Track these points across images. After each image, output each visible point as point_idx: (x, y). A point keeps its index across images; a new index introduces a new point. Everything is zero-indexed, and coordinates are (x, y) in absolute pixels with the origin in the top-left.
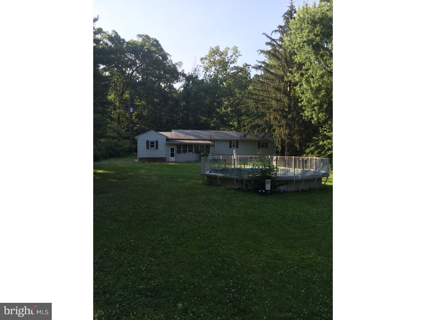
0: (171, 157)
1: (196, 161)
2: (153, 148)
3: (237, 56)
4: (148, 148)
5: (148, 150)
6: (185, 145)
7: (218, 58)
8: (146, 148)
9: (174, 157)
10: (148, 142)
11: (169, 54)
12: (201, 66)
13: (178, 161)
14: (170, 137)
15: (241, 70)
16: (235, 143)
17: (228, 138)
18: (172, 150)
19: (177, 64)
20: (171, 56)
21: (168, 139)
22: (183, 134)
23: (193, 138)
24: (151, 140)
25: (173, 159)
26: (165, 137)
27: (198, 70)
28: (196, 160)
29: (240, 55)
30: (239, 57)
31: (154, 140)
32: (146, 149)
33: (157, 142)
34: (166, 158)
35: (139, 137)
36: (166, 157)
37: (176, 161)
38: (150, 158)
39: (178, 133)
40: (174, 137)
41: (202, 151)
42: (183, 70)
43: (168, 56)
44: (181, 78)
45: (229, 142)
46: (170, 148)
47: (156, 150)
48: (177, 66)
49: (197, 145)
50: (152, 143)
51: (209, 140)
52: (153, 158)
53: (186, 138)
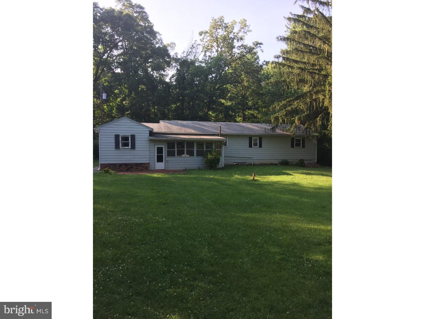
0: (157, 162)
1: (199, 169)
2: (126, 147)
3: (245, 31)
4: (117, 147)
5: (118, 151)
6: (181, 143)
7: (221, 32)
8: (114, 147)
9: (162, 161)
10: (117, 137)
11: (158, 33)
12: (200, 45)
13: (170, 169)
14: (155, 130)
15: (250, 50)
16: (257, 139)
17: (246, 132)
18: (160, 150)
19: (169, 45)
20: (161, 35)
21: (152, 133)
22: (178, 126)
23: (193, 131)
24: (122, 134)
25: (160, 166)
26: (147, 129)
27: (196, 47)
28: (199, 167)
29: (249, 31)
30: (248, 33)
31: (128, 134)
32: (114, 149)
33: (133, 137)
34: (149, 164)
35: (102, 128)
36: (149, 162)
37: (166, 169)
38: (121, 165)
39: (169, 125)
40: (163, 130)
41: (210, 152)
42: (176, 54)
43: (157, 35)
44: (174, 64)
45: (248, 139)
46: (156, 146)
47: (133, 151)
48: (169, 48)
49: (200, 143)
50: (125, 138)
51: (218, 135)
52: (126, 165)
53: (183, 131)
